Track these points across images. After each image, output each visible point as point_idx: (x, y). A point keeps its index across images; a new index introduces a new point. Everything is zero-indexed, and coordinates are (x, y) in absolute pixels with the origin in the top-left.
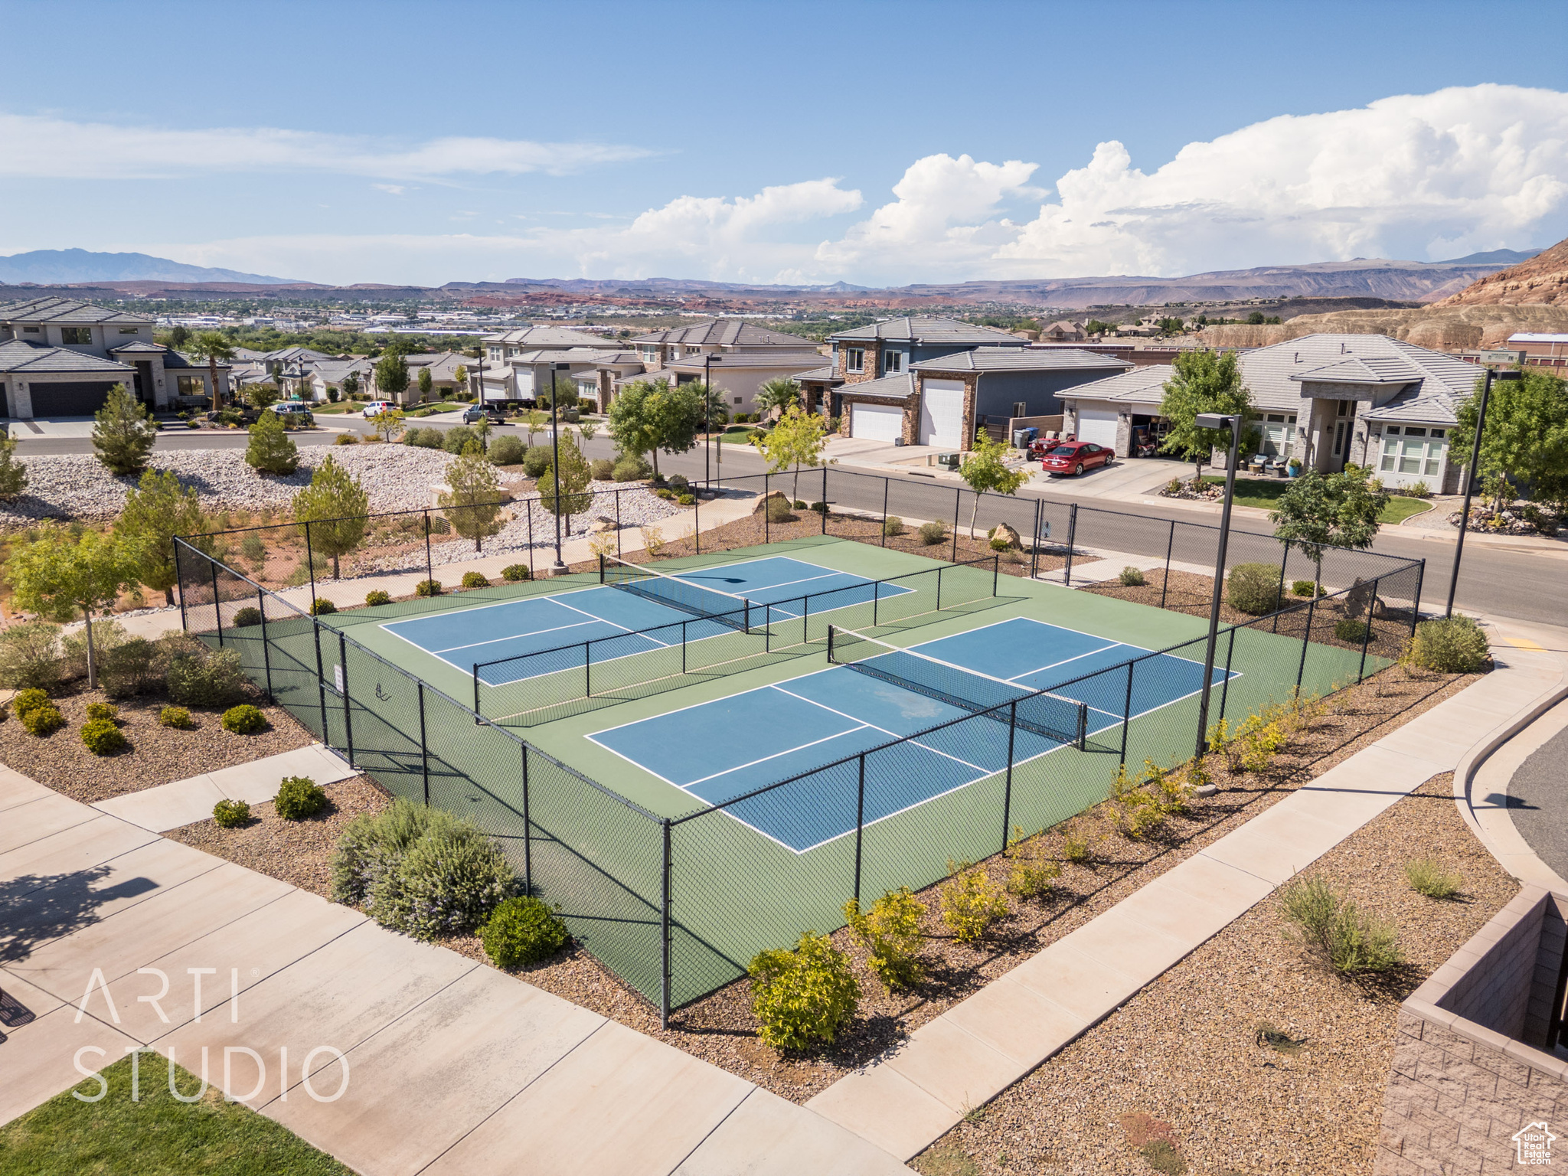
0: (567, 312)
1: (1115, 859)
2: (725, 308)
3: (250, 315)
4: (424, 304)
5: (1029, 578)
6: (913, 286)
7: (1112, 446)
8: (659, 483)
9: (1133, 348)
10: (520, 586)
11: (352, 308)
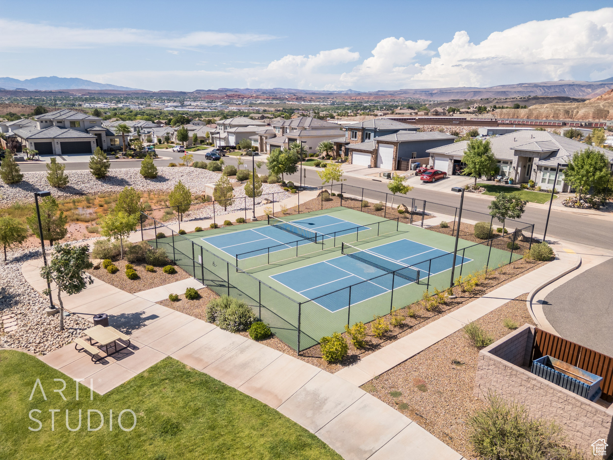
0: (242, 102)
1: (423, 316)
2: (304, 100)
3: (120, 103)
4: (187, 98)
5: (410, 224)
6: (379, 91)
7: (446, 171)
8: (284, 185)
9: (465, 119)
10: (242, 225)
11: (159, 100)
